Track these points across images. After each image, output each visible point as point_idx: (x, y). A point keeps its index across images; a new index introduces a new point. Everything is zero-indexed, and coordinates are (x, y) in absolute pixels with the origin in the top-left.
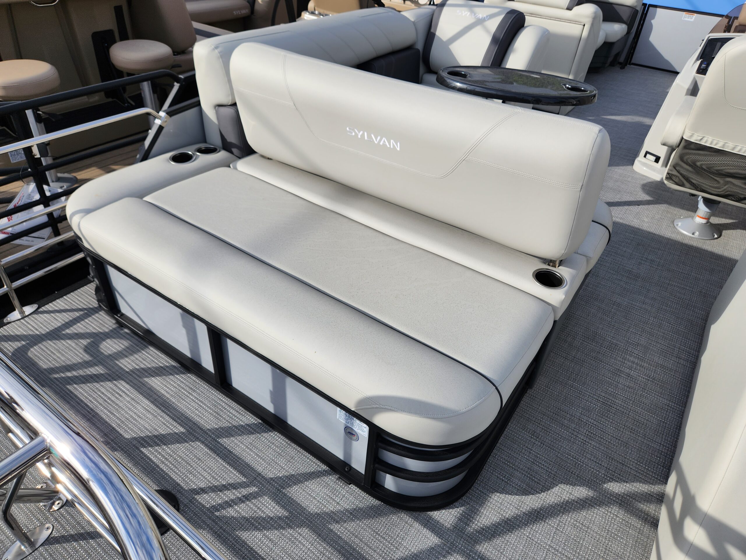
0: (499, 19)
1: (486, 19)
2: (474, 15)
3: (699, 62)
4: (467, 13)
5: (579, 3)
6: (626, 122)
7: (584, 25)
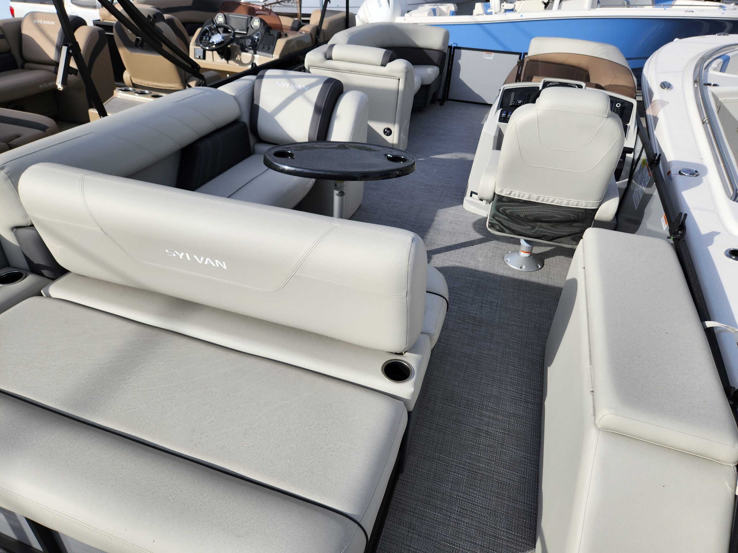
0: (318, 88)
1: (306, 90)
2: (294, 86)
3: (499, 111)
4: (286, 84)
5: (391, 60)
6: (451, 160)
7: (399, 79)
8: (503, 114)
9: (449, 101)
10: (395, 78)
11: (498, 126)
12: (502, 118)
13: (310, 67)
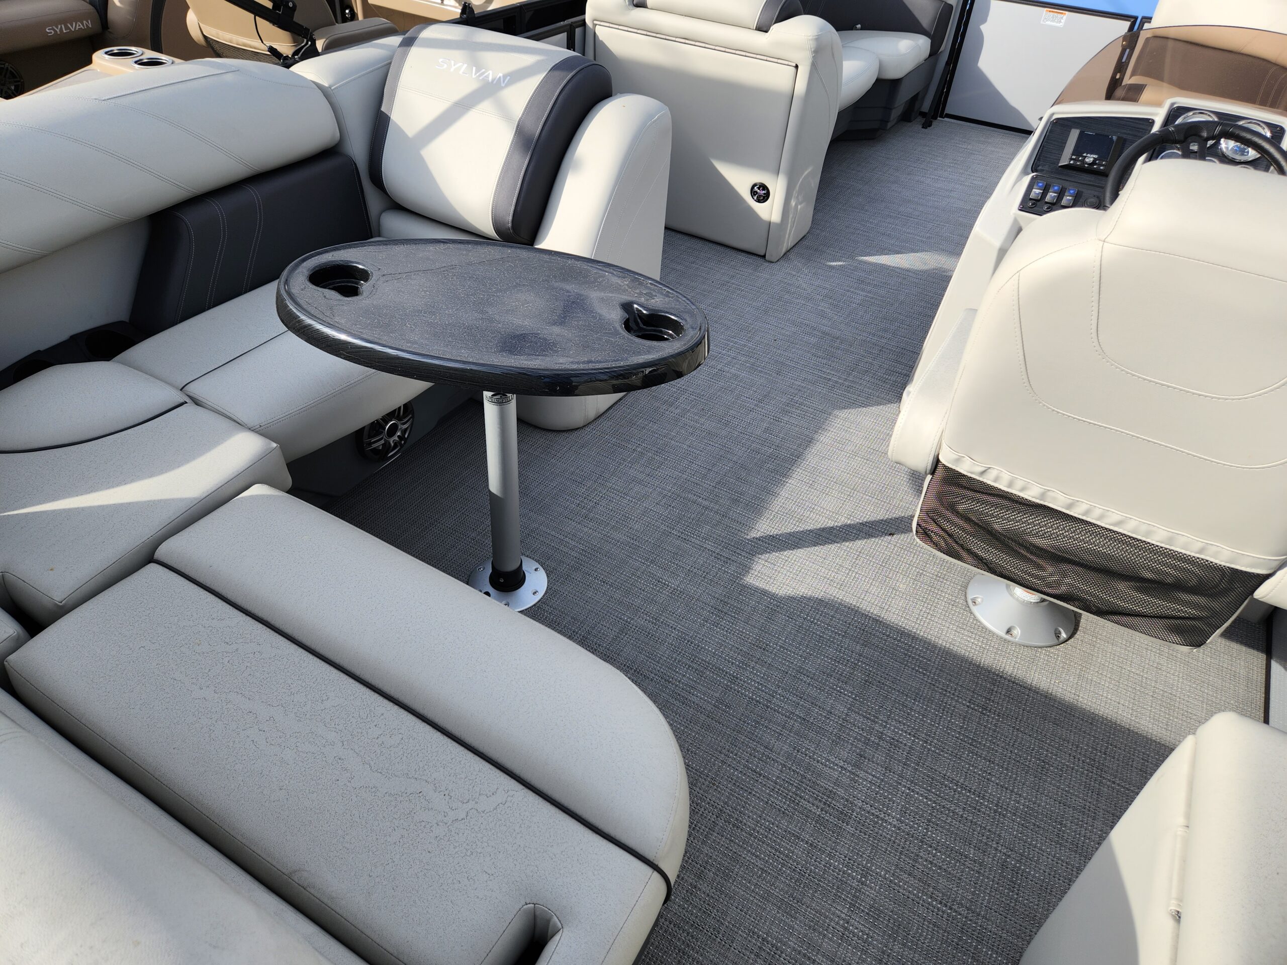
0: (532, 83)
1: (503, 85)
2: (477, 71)
3: (1027, 179)
4: (460, 64)
5: (785, 15)
6: (908, 270)
7: (797, 67)
8: (1034, 190)
9: (946, 119)
10: (786, 63)
11: (1016, 221)
12: (1031, 199)
13: (596, 22)
